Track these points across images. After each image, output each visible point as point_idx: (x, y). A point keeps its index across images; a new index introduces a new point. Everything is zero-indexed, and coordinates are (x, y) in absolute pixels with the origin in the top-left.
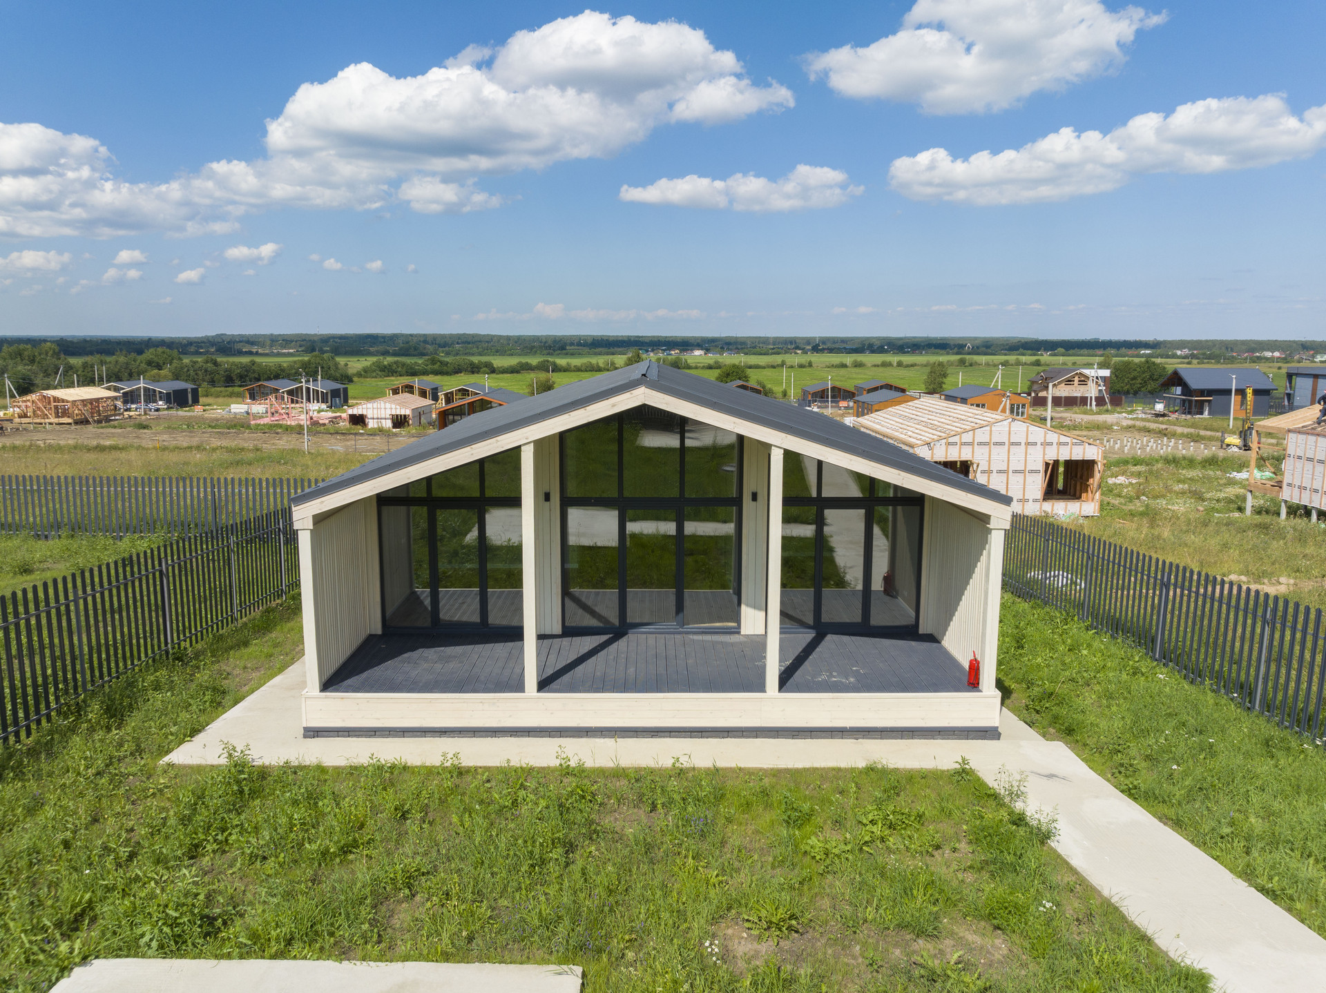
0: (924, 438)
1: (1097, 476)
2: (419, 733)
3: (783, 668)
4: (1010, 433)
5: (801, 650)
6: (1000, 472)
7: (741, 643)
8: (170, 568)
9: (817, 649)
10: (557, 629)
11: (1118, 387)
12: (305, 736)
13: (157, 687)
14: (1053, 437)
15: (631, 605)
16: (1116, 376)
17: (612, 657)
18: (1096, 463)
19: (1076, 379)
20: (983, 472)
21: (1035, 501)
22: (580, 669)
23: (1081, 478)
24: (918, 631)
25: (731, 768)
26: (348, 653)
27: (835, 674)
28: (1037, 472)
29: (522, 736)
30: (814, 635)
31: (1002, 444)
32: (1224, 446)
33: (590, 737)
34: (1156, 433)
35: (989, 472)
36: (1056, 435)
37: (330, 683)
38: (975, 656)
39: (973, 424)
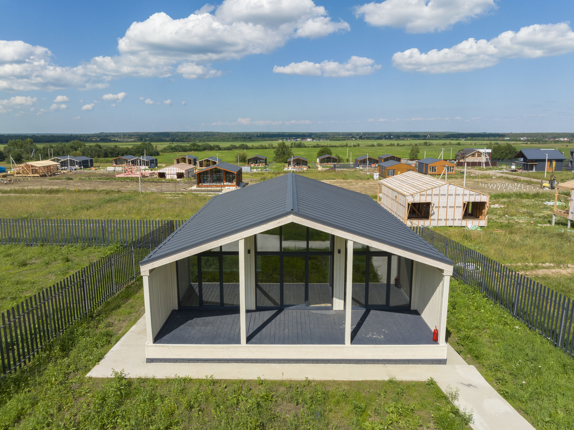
0: (410, 192)
1: (487, 209)
2: (195, 361)
3: (352, 330)
4: (448, 190)
5: (359, 319)
6: (443, 207)
7: (333, 315)
8: (87, 278)
9: (367, 319)
10: (254, 308)
11: (495, 157)
12: (147, 362)
13: (83, 334)
14: (467, 192)
15: (285, 292)
16: (494, 152)
17: (277, 323)
18: (486, 203)
19: (476, 154)
20: (436, 207)
21: (459, 220)
22: (264, 330)
23: (479, 209)
24: (410, 309)
25: (330, 380)
26: (164, 321)
27: (375, 333)
28: (460, 207)
29: (240, 363)
30: (365, 310)
31: (445, 195)
32: (542, 187)
33: (269, 363)
34: (512, 180)
35: (439, 207)
36: (468, 191)
37: (157, 339)
38: (436, 328)
39: (432, 186)
